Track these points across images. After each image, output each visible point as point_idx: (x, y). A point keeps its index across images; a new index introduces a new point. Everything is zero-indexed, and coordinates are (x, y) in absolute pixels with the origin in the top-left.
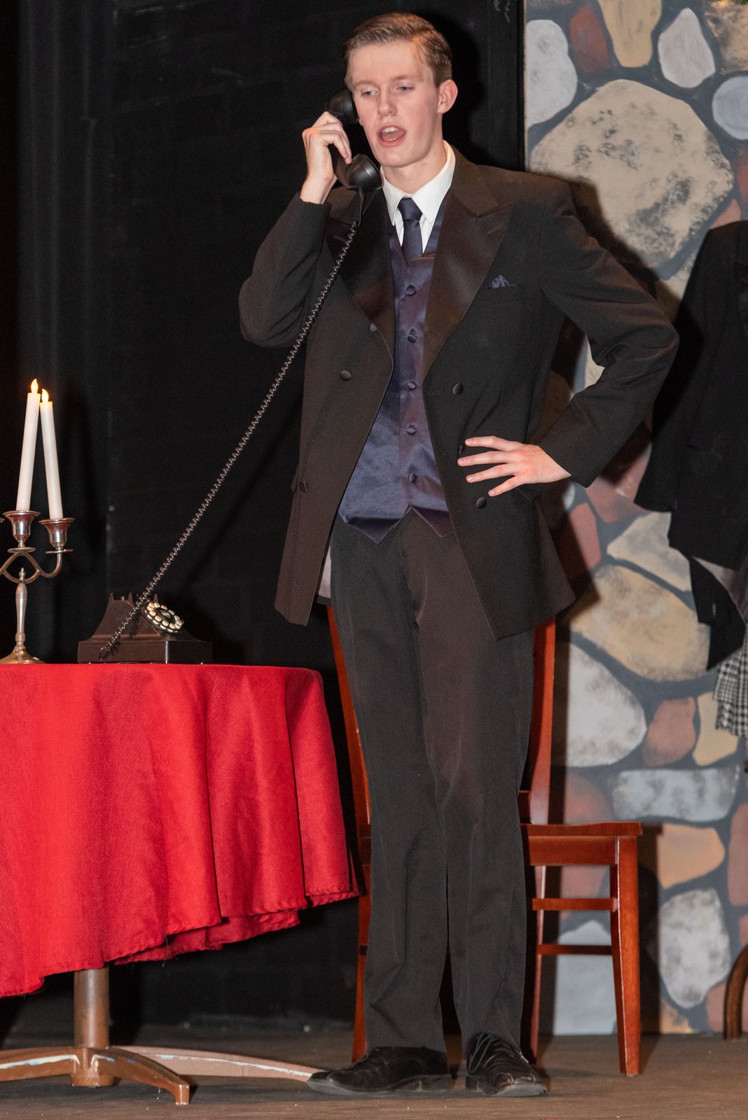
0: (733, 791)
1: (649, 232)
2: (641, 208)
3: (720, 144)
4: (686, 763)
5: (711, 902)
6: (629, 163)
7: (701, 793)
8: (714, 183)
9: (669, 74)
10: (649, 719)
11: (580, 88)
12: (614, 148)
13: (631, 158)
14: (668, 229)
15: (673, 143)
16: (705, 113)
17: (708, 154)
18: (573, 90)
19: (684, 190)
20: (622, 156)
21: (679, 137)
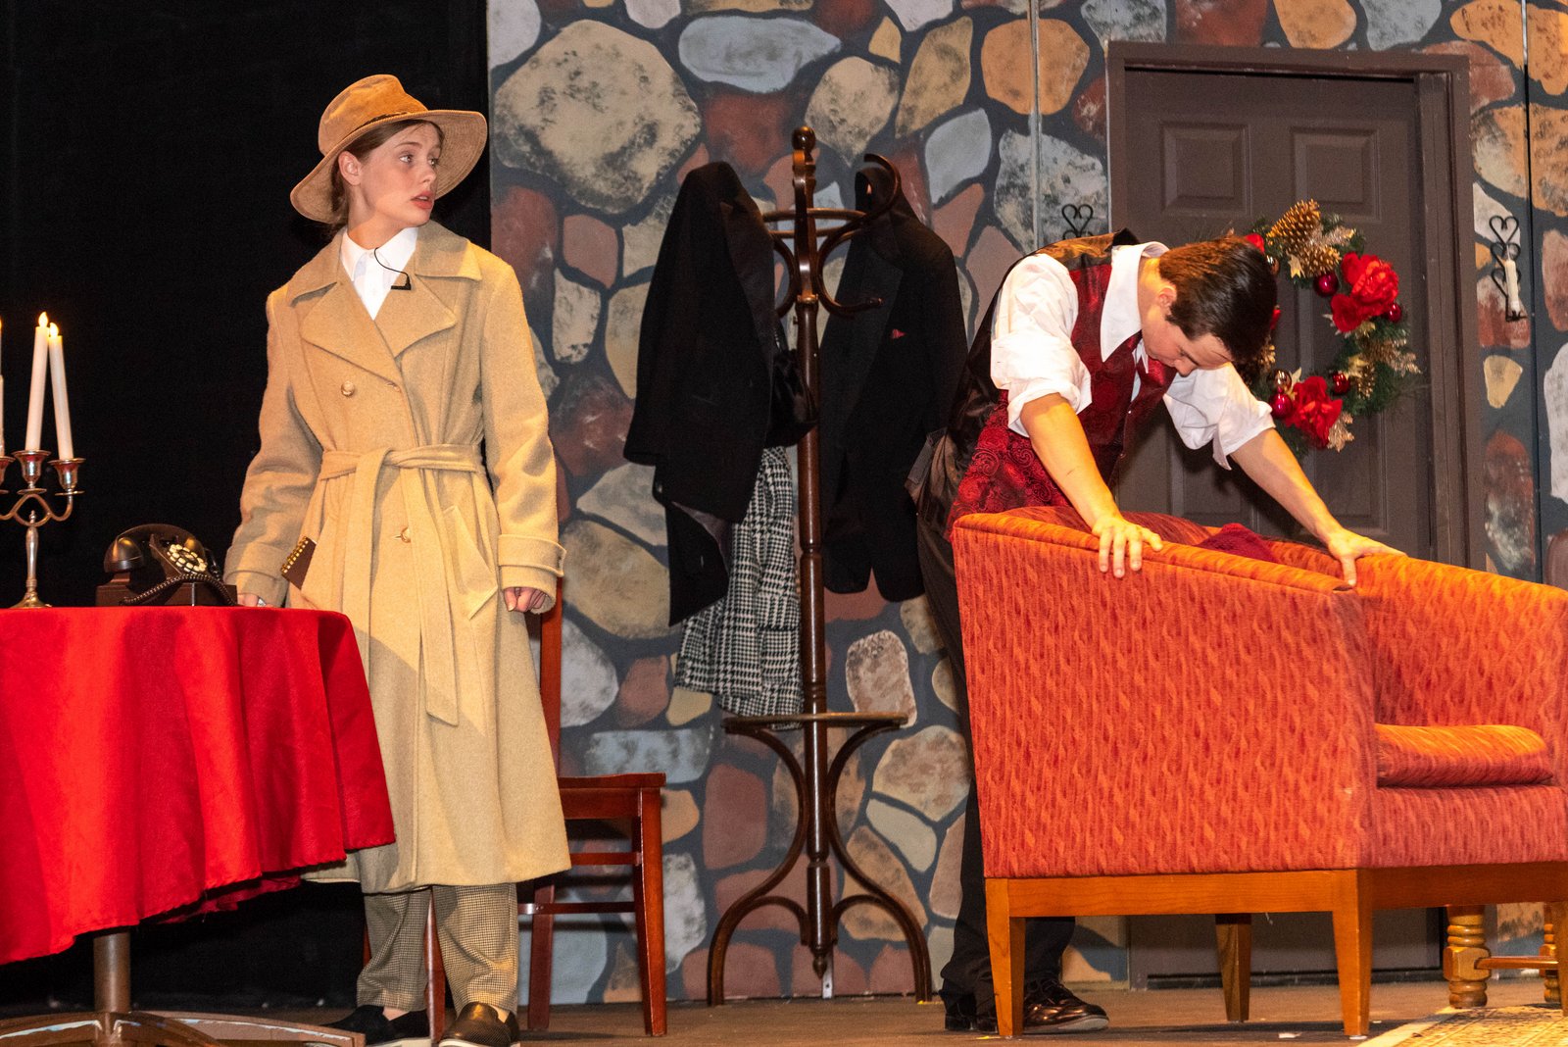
0: (708, 751)
1: (616, 176)
2: (607, 151)
3: (686, 85)
4: (659, 723)
5: (686, 866)
6: (594, 106)
7: (675, 754)
8: (681, 127)
9: (634, 14)
10: (622, 679)
11: (544, 28)
12: (579, 90)
13: (596, 101)
14: (635, 173)
15: (639, 85)
16: (671, 55)
17: (674, 96)
18: (537, 30)
19: (651, 133)
20: (587, 99)
21: (645, 79)
